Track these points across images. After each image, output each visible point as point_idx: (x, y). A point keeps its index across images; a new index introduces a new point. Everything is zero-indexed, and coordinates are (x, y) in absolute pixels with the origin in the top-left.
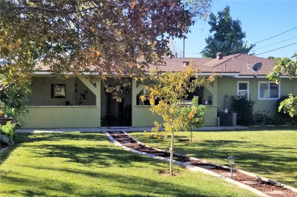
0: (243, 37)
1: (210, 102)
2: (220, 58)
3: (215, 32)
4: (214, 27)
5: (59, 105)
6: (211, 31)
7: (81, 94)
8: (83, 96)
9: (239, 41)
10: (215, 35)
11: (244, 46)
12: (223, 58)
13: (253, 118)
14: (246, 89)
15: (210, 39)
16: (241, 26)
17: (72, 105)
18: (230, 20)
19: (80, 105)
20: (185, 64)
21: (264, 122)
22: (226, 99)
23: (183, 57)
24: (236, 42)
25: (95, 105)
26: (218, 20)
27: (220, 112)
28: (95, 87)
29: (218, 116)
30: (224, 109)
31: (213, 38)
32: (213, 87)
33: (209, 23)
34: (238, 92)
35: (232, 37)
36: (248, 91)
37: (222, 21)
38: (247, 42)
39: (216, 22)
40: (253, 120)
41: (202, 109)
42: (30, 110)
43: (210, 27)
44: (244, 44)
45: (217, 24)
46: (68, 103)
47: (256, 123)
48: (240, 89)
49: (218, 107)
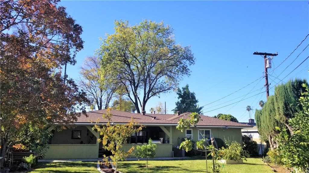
0: (197, 102)
1: (168, 142)
2: (178, 114)
3: (181, 99)
4: (180, 96)
5: (72, 144)
6: (179, 98)
7: (90, 137)
8: (92, 138)
9: (194, 105)
10: (181, 101)
11: (197, 107)
12: (181, 114)
13: (194, 152)
14: (190, 133)
15: (178, 103)
16: (195, 96)
17: (84, 144)
18: (189, 92)
19: (89, 144)
20: (153, 118)
21: (201, 155)
22: (179, 139)
23: (164, 113)
24: (193, 105)
25: (96, 144)
26: (182, 92)
27: (174, 148)
28: (96, 132)
29: (173, 150)
30: (177, 146)
31: (180, 102)
32: (169, 132)
33: (177, 94)
34: (186, 136)
35: (190, 102)
36: (192, 135)
37: (185, 93)
38: (199, 105)
39: (181, 93)
40: (194, 153)
41: (154, 146)
42: (50, 147)
43: (178, 96)
44: (197, 106)
45: (182, 94)
46: (82, 143)
47: (196, 155)
48: (187, 134)
49: (172, 145)
